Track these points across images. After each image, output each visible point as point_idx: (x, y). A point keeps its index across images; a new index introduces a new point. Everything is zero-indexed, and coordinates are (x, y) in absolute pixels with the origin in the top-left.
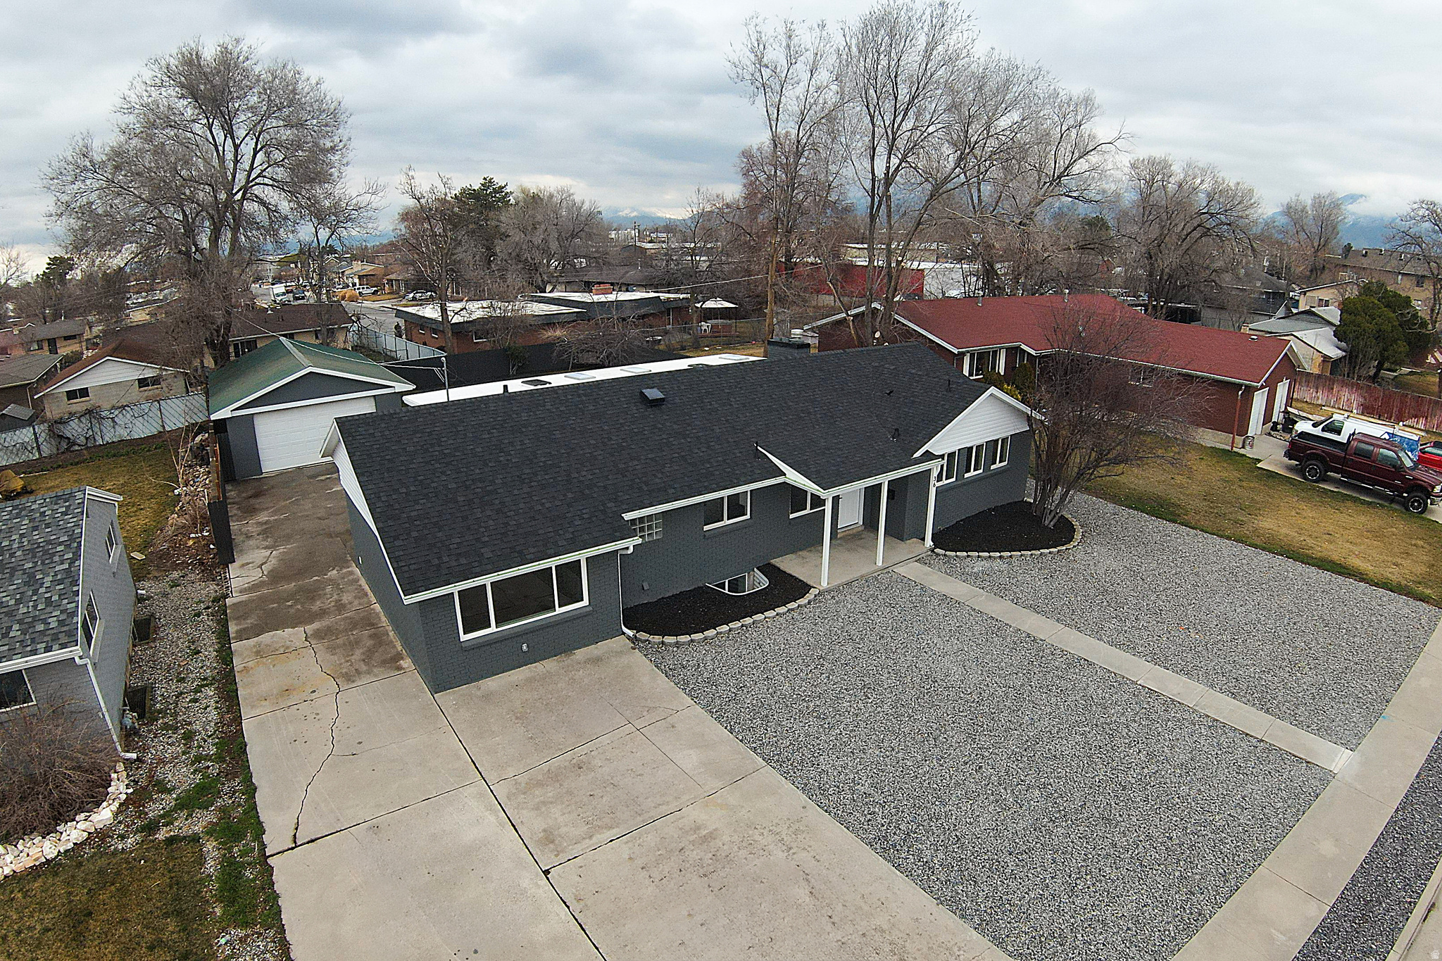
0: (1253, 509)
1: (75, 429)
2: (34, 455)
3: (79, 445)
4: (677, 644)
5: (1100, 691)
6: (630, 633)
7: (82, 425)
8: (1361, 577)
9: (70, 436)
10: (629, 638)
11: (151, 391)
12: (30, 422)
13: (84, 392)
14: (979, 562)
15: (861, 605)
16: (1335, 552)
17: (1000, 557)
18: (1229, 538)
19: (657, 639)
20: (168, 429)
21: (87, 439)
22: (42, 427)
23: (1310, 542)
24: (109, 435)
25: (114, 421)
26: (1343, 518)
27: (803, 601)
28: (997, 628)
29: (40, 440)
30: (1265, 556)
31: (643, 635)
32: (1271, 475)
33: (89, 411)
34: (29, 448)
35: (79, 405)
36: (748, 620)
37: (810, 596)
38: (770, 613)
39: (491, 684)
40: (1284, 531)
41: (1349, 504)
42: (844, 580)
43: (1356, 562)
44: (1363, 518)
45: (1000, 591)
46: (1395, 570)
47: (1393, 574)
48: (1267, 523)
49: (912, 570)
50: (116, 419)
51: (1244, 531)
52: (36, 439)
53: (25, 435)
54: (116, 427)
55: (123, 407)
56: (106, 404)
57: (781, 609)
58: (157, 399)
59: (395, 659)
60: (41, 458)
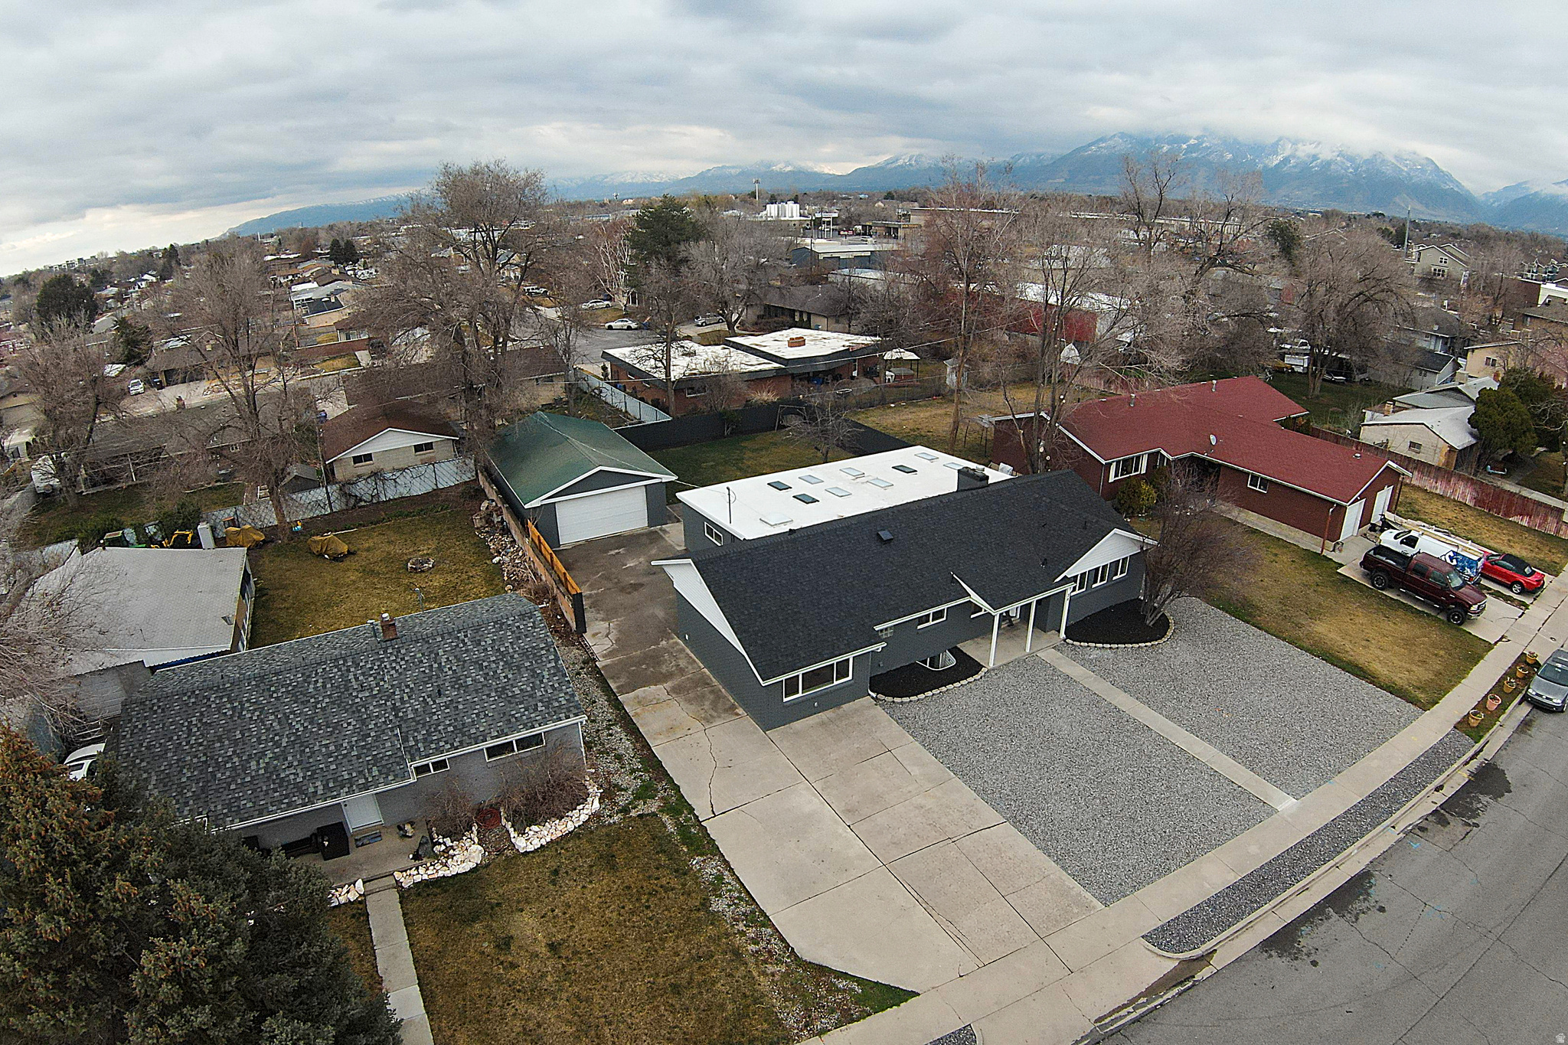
0: (1314, 614)
1: (363, 489)
2: (326, 511)
3: (365, 502)
4: (902, 703)
5: (1150, 747)
6: (874, 695)
7: (369, 486)
8: (1371, 679)
9: (358, 494)
10: (873, 698)
11: (426, 454)
12: (322, 483)
13: (368, 457)
14: (1095, 651)
15: (1013, 681)
16: (1362, 657)
17: (1110, 648)
18: (1284, 640)
19: (890, 699)
20: (441, 487)
21: (372, 496)
22: (334, 487)
23: (1348, 647)
24: (391, 494)
25: (396, 482)
26: (1388, 626)
27: (977, 677)
28: (1096, 700)
29: (332, 499)
30: (1307, 656)
31: (880, 696)
32: (1346, 580)
33: (376, 474)
34: (322, 505)
35: (364, 468)
36: (944, 689)
37: (981, 673)
38: (957, 684)
39: (797, 725)
40: (1330, 635)
41: (1400, 613)
42: (1005, 662)
43: (1377, 667)
44: (1404, 627)
45: (1105, 674)
46: (1405, 674)
47: (1401, 679)
48: (1324, 629)
49: (1049, 655)
50: (397, 480)
51: (1299, 633)
52: (329, 497)
53: (319, 494)
54: (398, 487)
55: (403, 470)
56: (387, 467)
57: (964, 682)
58: (432, 462)
59: (733, 708)
60: (332, 513)
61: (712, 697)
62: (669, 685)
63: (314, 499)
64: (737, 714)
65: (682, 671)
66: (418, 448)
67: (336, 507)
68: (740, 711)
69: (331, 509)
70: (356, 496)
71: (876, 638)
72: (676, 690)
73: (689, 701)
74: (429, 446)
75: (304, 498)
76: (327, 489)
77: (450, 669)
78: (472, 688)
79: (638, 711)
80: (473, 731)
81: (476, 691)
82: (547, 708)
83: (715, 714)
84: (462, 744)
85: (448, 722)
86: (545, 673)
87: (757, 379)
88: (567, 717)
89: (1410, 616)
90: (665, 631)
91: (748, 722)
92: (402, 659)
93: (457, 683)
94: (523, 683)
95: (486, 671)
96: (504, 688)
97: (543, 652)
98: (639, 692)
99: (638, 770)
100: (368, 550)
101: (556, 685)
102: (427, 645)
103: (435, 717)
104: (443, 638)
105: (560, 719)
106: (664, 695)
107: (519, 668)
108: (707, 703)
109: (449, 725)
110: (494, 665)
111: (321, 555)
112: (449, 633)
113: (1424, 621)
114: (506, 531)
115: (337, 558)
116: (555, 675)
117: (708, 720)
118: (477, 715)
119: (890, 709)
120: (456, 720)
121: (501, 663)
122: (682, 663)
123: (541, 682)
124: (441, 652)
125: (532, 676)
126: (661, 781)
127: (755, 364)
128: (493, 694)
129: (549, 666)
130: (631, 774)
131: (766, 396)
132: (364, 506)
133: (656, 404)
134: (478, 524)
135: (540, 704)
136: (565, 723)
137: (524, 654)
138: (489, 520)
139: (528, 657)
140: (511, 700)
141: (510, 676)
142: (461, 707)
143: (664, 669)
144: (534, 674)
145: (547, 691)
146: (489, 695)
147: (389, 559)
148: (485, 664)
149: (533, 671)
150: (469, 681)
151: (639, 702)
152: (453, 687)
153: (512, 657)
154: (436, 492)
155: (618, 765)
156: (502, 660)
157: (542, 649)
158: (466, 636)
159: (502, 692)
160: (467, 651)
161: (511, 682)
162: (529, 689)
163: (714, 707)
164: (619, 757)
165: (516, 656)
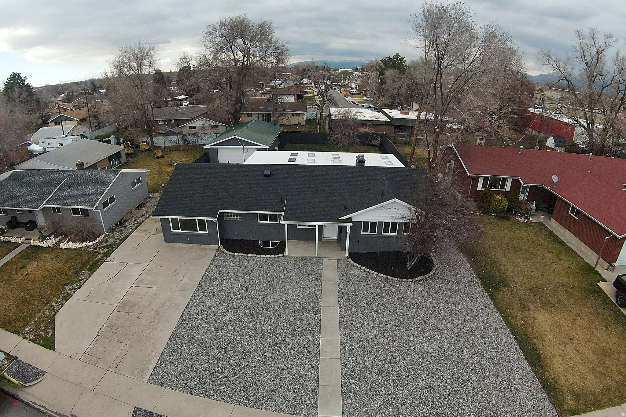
1: (190, 139)
2: (177, 144)
3: (191, 144)
4: (226, 254)
7: (192, 138)
10: (219, 247)
11: (215, 130)
12: (177, 134)
13: (194, 127)
15: (289, 266)
19: (225, 251)
21: (193, 142)
22: (180, 136)
24: (200, 142)
27: (272, 256)
29: (179, 140)
31: (222, 248)
33: (195, 134)
34: (176, 142)
35: (192, 131)
37: (276, 256)
42: (297, 255)
49: (328, 262)
50: (202, 137)
52: (178, 140)
53: (175, 138)
54: (203, 140)
55: (205, 134)
56: (200, 132)
63: (173, 139)
66: (213, 127)
67: (181, 143)
69: (179, 144)
70: (188, 141)
71: (214, 215)
74: (217, 127)
76: (178, 136)
77: (81, 182)
79: (148, 222)
81: (79, 190)
86: (100, 190)
88: (89, 206)
93: (78, 186)
95: (88, 185)
96: (85, 191)
99: (118, 239)
100: (169, 157)
101: (98, 195)
107: (96, 187)
111: (155, 156)
118: (71, 197)
123: (96, 193)
126: (117, 245)
129: (103, 188)
130: (116, 239)
132: (190, 145)
135: (88, 199)
139: (101, 184)
140: (83, 196)
144: (97, 190)
145: (93, 196)
148: (90, 183)
150: (81, 187)
151: (150, 219)
152: (75, 187)
155: (117, 235)
156: (95, 183)
157: (107, 183)
158: (95, 173)
159: (84, 193)
160: (90, 178)
161: (89, 190)
162: (91, 194)
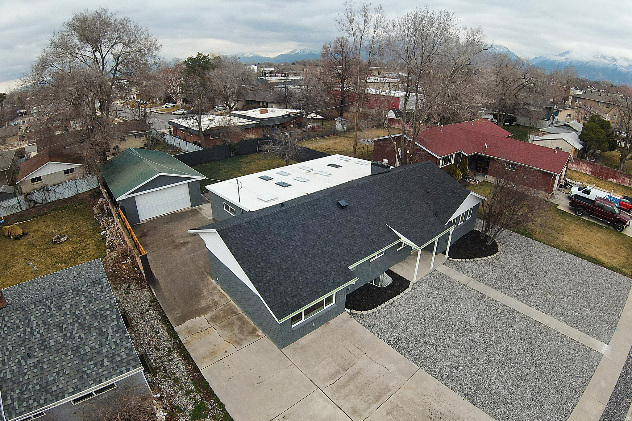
0: (559, 231)
1: (37, 197)
3: (39, 203)
4: (368, 315)
5: (523, 324)
6: (349, 311)
7: (40, 194)
8: (602, 264)
9: (35, 200)
10: (348, 313)
11: (71, 175)
12: (14, 195)
13: (39, 179)
14: (467, 263)
15: (429, 289)
16: (592, 252)
17: (474, 261)
18: (553, 247)
19: (359, 312)
20: (80, 192)
21: (43, 200)
22: (21, 197)
23: (583, 248)
24: (53, 198)
25: (55, 191)
26: (593, 235)
27: (409, 289)
28: (481, 297)
29: (21, 203)
30: (568, 255)
31: (353, 311)
32: (563, 212)
33: (43, 187)
34: (16, 207)
35: (37, 185)
36: (391, 301)
37: (411, 287)
38: (398, 296)
40: (572, 242)
41: (594, 227)
42: (421, 278)
43: (600, 257)
44: (600, 235)
45: (478, 278)
46: (614, 260)
47: (614, 263)
48: (566, 238)
49: (443, 269)
51: (558, 242)
52: (19, 203)
53: (14, 201)
54: (56, 194)
55: (58, 184)
56: (50, 183)
57: (402, 294)
58: (74, 179)
59: (254, 331)
60: (22, 211)
61: (239, 323)
62: (208, 315)
63: (11, 204)
64: (258, 336)
65: (216, 304)
66: (66, 172)
67: (24, 207)
68: (260, 332)
69: (21, 209)
70: (34, 201)
71: (350, 275)
72: (214, 319)
73: (223, 327)
74: (72, 170)
75: (6, 204)
76: (17, 198)
77: (39, 332)
78: (53, 349)
79: (188, 339)
80: (54, 388)
81: (57, 351)
82: (111, 362)
83: (243, 337)
84: (46, 402)
85: (35, 381)
86: (110, 331)
87: (246, 129)
88: (128, 370)
89: (599, 229)
90: (203, 274)
91: (266, 342)
92: (6, 325)
93: (44, 345)
94: (93, 342)
95: (65, 332)
96: (78, 347)
97: (108, 312)
98: (189, 323)
99: (192, 391)
100: (35, 231)
101: (118, 341)
102: (23, 313)
103: (26, 377)
104: (35, 306)
105: (122, 373)
106: (206, 325)
107: (89, 328)
108: (236, 328)
109: (37, 384)
110: (70, 327)
111: (9, 237)
112: (40, 302)
113: (606, 231)
114: (110, 215)
115: (17, 238)
116: (117, 332)
117: (238, 343)
118: (58, 373)
119: (360, 319)
120: (41, 378)
121: (76, 325)
122: (216, 298)
123: (107, 339)
124: (33, 318)
125: (100, 335)
126: (210, 400)
127: (244, 122)
128: (70, 353)
129: (112, 324)
130: (187, 395)
131: (251, 136)
132: (39, 206)
133: (195, 143)
134: (96, 212)
135: (106, 360)
136: (126, 375)
137: (94, 315)
138: (102, 210)
139: (96, 318)
140: (83, 358)
141: (83, 336)
142: (45, 366)
143: (203, 303)
144: (101, 333)
145: (110, 347)
146: (66, 355)
147: (45, 236)
148: (64, 326)
149: (100, 330)
150: (52, 343)
151: (190, 332)
152: (40, 349)
153: (85, 319)
154: (78, 195)
155: (176, 388)
156: (77, 322)
157: (107, 310)
158: (51, 303)
159: (77, 351)
160: (52, 315)
161: (83, 341)
162: (97, 346)
163: (242, 332)
164: (177, 380)
165: (88, 317)
